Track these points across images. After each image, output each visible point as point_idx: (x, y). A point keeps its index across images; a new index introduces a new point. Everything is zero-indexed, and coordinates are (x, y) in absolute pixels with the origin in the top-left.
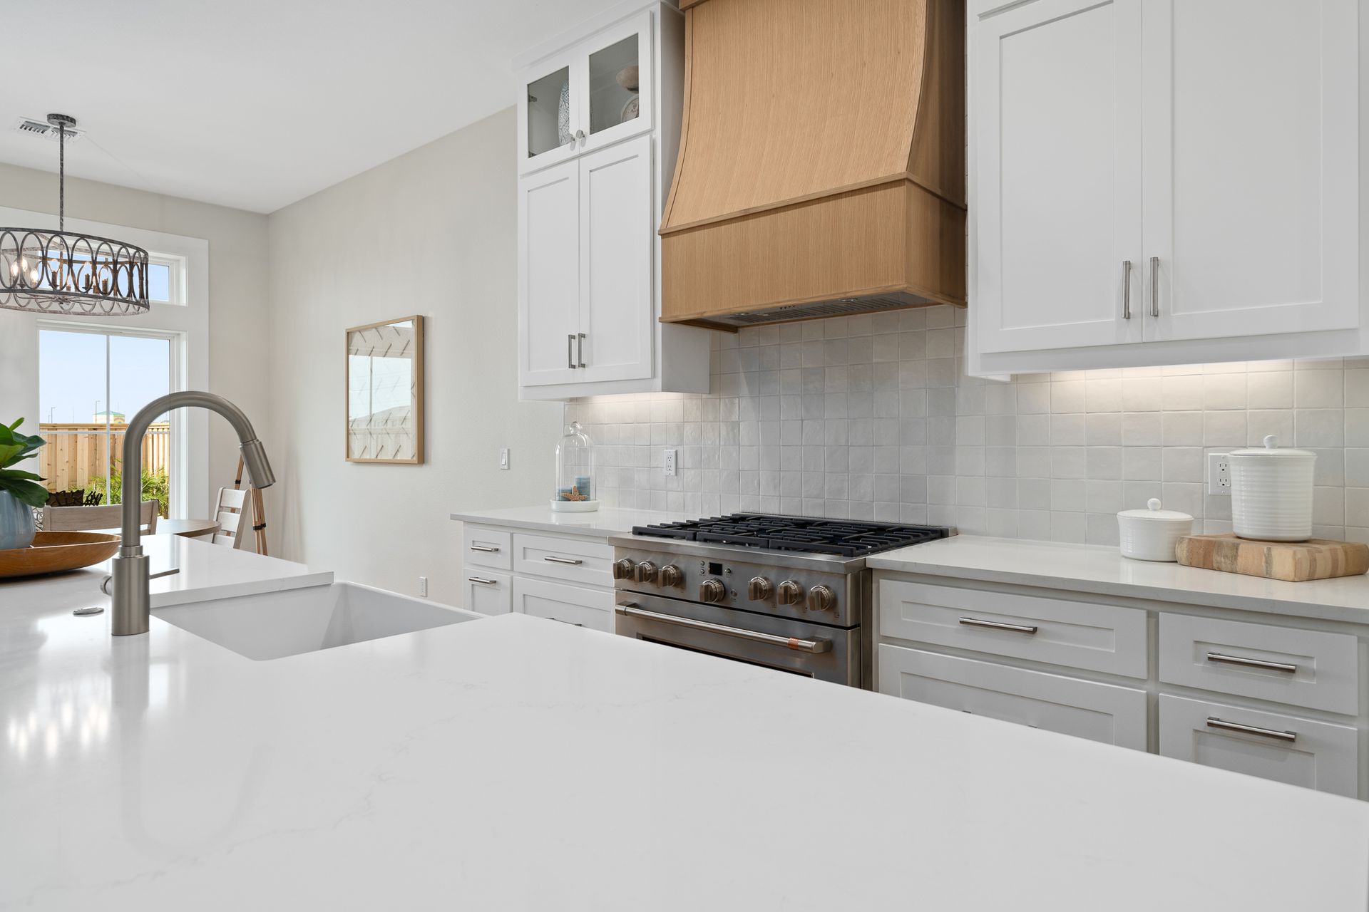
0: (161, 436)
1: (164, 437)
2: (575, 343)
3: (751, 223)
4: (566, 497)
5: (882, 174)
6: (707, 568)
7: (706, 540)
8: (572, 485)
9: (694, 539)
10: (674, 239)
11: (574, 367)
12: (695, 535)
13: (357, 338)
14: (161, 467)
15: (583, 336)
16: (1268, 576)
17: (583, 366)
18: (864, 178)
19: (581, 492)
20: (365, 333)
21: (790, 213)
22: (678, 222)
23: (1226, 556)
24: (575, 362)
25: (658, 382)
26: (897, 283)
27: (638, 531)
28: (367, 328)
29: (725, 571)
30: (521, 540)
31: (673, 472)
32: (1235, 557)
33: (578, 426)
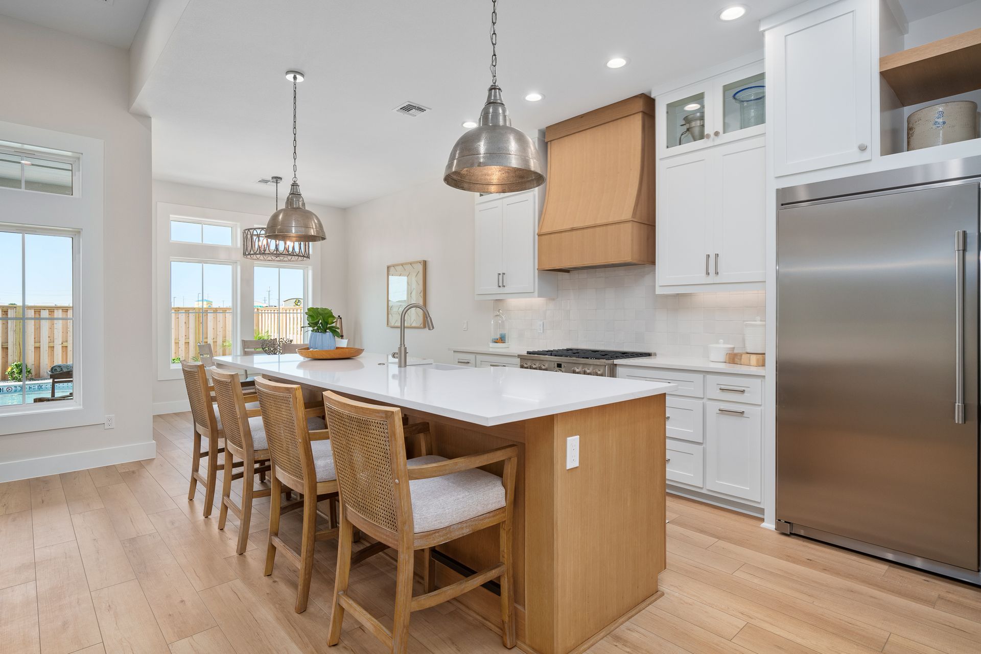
0: (273, 314)
1: (274, 316)
2: (501, 276)
3: (574, 233)
4: (496, 341)
5: (623, 218)
6: (556, 365)
7: (556, 356)
8: (498, 337)
9: (551, 355)
10: (543, 237)
11: (500, 286)
12: (551, 354)
13: (392, 269)
14: (266, 331)
15: (504, 274)
16: (749, 365)
17: (504, 286)
18: (617, 219)
19: (502, 339)
20: (397, 268)
21: (589, 230)
22: (544, 230)
23: (738, 359)
24: (501, 285)
25: (536, 293)
26: (628, 259)
27: (529, 353)
28: (398, 265)
29: (562, 366)
30: (479, 357)
31: (542, 332)
32: (741, 359)
33: (501, 311)
